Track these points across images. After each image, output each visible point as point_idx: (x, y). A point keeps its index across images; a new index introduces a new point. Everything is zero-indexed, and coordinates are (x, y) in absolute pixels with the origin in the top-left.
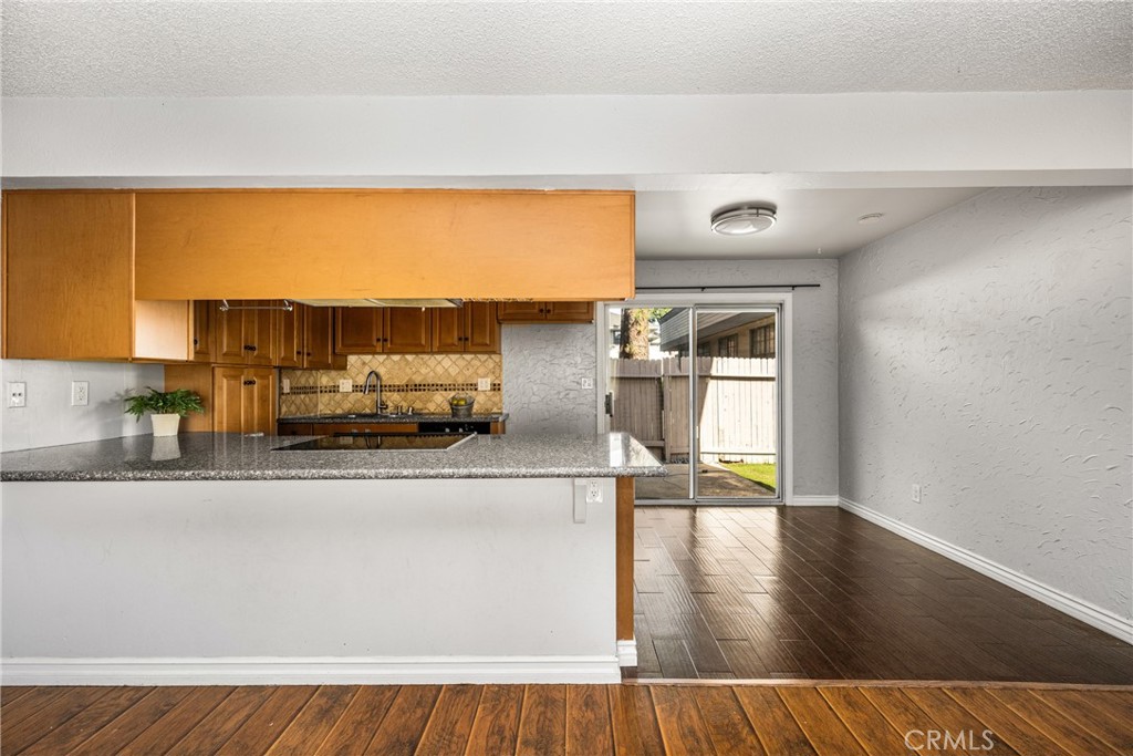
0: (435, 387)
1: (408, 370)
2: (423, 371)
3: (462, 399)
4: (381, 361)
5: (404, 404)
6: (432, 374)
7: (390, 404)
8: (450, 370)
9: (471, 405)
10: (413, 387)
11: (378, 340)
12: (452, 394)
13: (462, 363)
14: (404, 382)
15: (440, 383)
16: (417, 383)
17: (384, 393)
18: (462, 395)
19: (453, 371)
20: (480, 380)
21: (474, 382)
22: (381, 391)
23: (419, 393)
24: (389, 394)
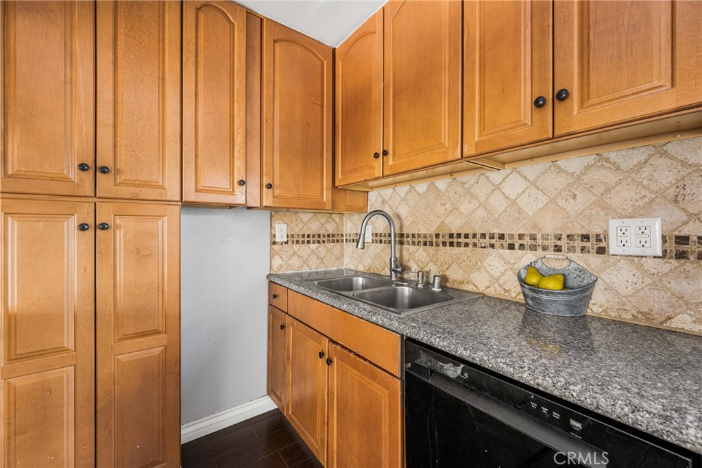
0: (487, 241)
1: (439, 208)
2: (465, 207)
3: (552, 274)
4: (402, 195)
5: (434, 270)
6: (481, 213)
7: (414, 268)
8: (523, 202)
9: (585, 291)
10: (448, 240)
11: (376, 155)
12: (528, 257)
13: (554, 182)
14: (432, 230)
15: (497, 231)
16: (455, 232)
17: (405, 246)
18: (556, 262)
19: (532, 204)
20: (614, 226)
21: (593, 230)
22: (401, 243)
23: (456, 250)
24: (412, 248)
